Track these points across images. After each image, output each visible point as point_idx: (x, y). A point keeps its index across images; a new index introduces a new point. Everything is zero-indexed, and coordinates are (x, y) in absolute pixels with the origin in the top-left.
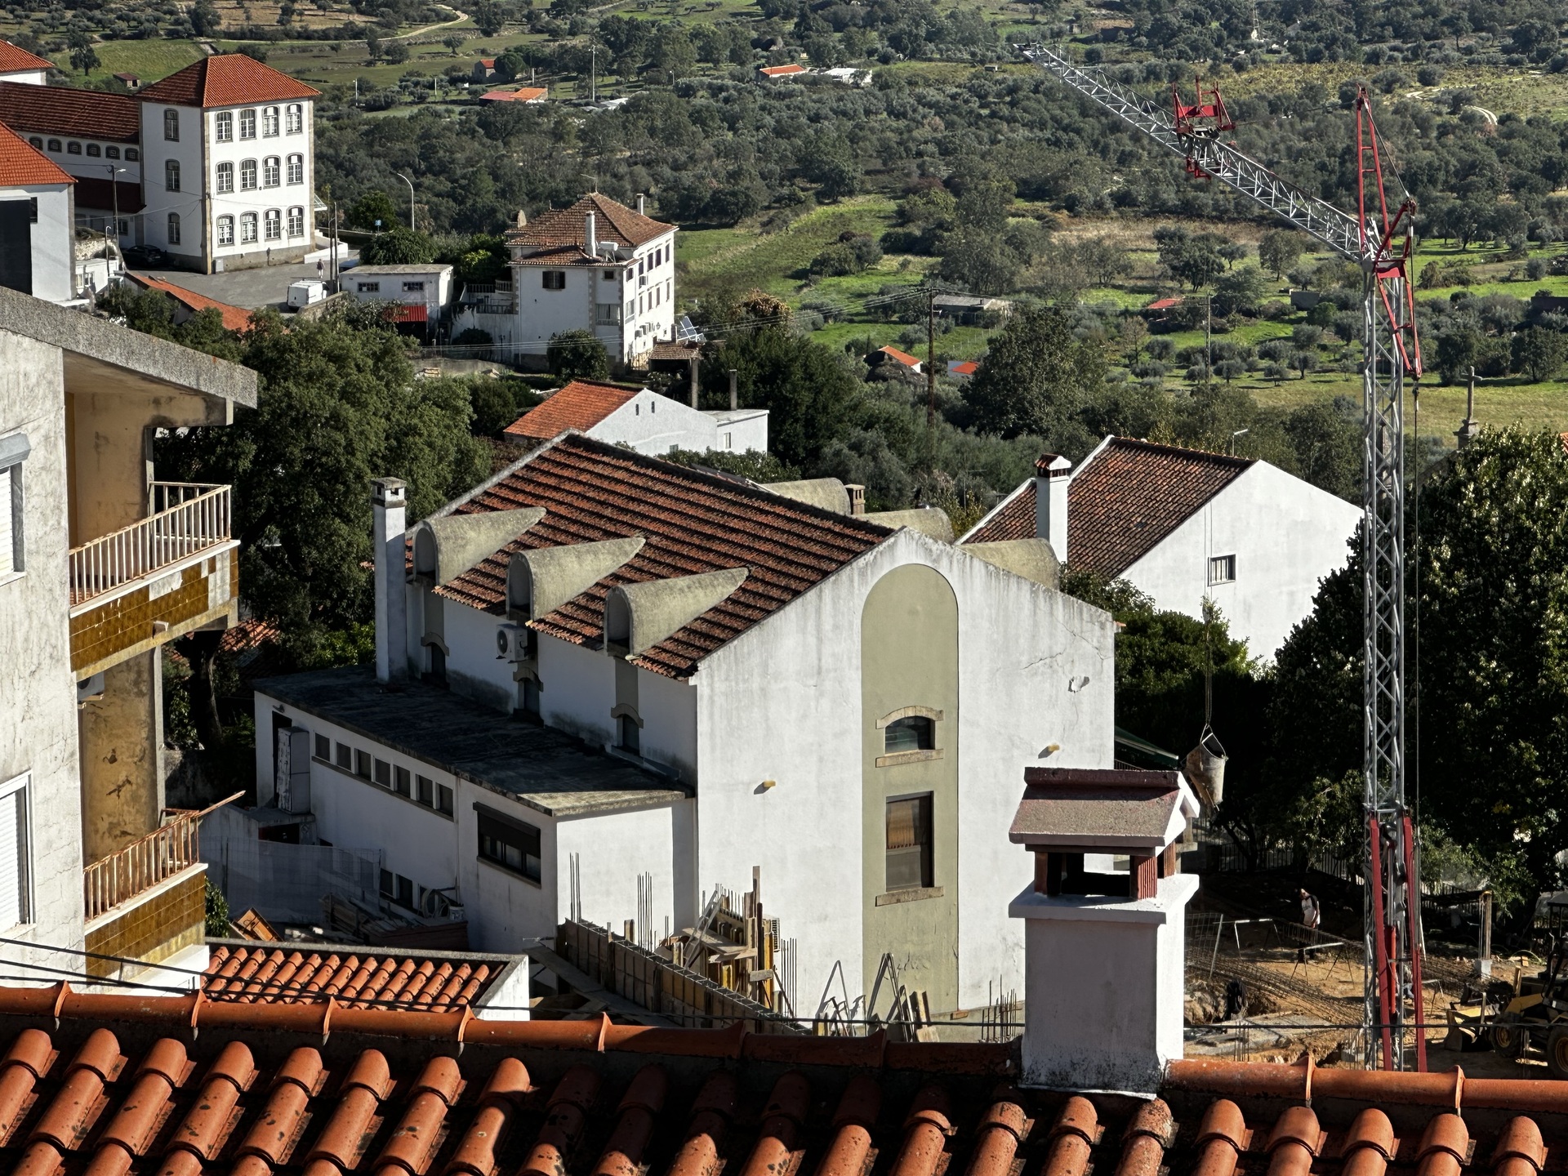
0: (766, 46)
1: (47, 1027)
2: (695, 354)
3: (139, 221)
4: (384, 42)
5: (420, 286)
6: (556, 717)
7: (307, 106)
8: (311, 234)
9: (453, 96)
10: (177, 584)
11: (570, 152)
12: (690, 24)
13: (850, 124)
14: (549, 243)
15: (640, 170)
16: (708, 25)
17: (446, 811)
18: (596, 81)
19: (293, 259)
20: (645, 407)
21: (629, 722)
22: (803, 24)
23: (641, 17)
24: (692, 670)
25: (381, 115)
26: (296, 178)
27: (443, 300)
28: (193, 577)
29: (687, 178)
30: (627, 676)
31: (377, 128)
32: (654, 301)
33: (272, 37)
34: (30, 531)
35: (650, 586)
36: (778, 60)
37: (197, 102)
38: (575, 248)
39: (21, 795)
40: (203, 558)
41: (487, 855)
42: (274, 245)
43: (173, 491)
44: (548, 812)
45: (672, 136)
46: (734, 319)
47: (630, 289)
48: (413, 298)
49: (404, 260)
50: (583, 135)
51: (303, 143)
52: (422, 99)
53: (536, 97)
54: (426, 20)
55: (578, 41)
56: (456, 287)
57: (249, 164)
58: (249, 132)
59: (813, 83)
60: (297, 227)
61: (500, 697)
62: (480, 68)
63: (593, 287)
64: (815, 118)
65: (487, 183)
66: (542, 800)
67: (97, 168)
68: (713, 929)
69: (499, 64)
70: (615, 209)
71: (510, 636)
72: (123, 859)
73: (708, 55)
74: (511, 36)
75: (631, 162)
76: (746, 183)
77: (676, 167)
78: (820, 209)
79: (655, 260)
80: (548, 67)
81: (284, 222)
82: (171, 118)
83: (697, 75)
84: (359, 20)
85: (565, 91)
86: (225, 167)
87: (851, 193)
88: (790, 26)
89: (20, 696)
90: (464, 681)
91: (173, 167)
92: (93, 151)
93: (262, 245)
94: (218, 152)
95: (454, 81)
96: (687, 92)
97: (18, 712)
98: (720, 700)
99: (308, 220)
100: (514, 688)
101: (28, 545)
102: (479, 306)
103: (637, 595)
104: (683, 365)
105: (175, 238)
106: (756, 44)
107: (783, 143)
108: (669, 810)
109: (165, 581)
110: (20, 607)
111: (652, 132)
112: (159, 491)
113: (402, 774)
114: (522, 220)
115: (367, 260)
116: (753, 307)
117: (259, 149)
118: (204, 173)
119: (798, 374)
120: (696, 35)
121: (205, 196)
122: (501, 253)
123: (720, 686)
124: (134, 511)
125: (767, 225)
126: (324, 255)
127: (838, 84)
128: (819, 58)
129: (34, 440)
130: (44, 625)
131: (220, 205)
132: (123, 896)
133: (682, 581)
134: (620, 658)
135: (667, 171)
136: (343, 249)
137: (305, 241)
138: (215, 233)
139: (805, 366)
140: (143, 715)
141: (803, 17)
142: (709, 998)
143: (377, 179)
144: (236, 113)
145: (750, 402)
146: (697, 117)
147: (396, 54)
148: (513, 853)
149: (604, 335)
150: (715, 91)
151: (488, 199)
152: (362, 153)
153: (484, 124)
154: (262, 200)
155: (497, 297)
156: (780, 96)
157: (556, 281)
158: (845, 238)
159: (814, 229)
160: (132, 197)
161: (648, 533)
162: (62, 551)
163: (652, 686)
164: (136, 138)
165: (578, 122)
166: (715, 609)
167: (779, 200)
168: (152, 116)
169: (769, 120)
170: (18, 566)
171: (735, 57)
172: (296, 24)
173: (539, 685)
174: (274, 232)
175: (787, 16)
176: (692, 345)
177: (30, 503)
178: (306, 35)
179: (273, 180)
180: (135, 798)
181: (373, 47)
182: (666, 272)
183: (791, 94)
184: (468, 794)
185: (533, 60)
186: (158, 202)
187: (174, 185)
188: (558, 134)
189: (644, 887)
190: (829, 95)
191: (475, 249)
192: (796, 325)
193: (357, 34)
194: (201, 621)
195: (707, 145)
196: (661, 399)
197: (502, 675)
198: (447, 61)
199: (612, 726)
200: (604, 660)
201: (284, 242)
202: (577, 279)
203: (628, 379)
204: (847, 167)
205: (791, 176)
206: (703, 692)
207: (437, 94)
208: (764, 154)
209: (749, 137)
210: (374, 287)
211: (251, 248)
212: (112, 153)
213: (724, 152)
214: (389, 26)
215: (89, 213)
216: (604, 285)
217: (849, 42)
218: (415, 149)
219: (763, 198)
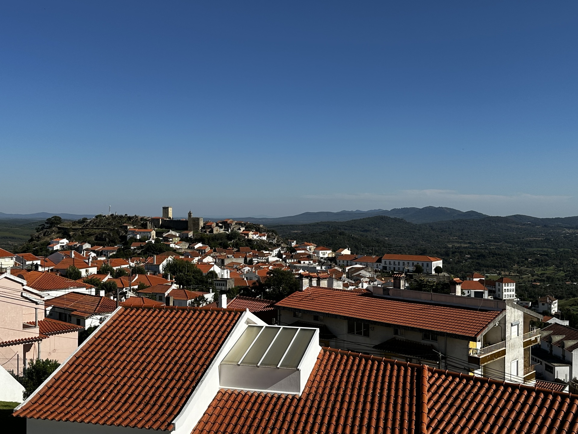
0: (566, 280)
1: (518, 389)
2: (560, 314)
3: (495, 295)
4: (521, 277)
5: (527, 304)
6: (555, 355)
7: (515, 284)
8: (515, 297)
9: (529, 283)
10: (534, 339)
11: (543, 290)
12: (557, 277)
13: (576, 289)
14: (543, 300)
15: (551, 293)
16: (559, 277)
17: (541, 364)
18: (545, 283)
19: (513, 300)
20: (554, 319)
21: (564, 356)
22: (570, 278)
23: (551, 276)
24: (572, 351)
25: (521, 285)
26: (513, 291)
27: (530, 306)
28: (536, 338)
29: (557, 294)
30: (564, 351)
31: (520, 286)
32: (555, 307)
33: (508, 276)
34: (519, 332)
35: (567, 341)
36: (567, 282)
37: (502, 282)
38: (546, 301)
39: (517, 361)
40: (537, 336)
41: (546, 369)
42: (510, 298)
43: (533, 328)
44: (554, 365)
45: (555, 289)
46: (565, 310)
47: (552, 306)
48: (527, 305)
49: (526, 301)
50: (544, 288)
51: (514, 287)
52: (525, 283)
53: (538, 284)
54: (526, 275)
55: (543, 278)
56: (531, 304)
57: (508, 289)
58: (508, 286)
59: (572, 284)
60: (513, 296)
61: (547, 352)
62: (532, 280)
63: (548, 306)
64: (572, 288)
65: (533, 293)
66: (553, 364)
67: (491, 289)
68: (574, 381)
69: (534, 280)
70: (551, 297)
71: (549, 345)
72: (527, 369)
73: (559, 280)
74: (535, 277)
75: (550, 292)
76: (564, 295)
77: (555, 293)
78: (573, 298)
79: (555, 303)
80: (540, 281)
81: (512, 296)
82: (499, 284)
83: (557, 283)
84: (518, 274)
85: (542, 283)
86: (505, 289)
87: (576, 297)
88: (569, 278)
89: (518, 350)
90: (542, 349)
91: (499, 289)
92: (490, 287)
93: (509, 298)
94: (504, 288)
95: (529, 282)
96: (556, 284)
97: (517, 352)
98: (575, 355)
99: (514, 296)
100: (549, 351)
101: (519, 333)
102: (535, 307)
103: (565, 342)
104: (559, 315)
105: (499, 297)
106: (565, 280)
107: (568, 291)
108: (569, 367)
109: (533, 338)
110: (518, 340)
111: (552, 289)
112: (531, 328)
113: (536, 359)
114: (539, 297)
115: (521, 300)
116: (567, 309)
117: (509, 288)
118: (503, 290)
119: (573, 317)
120: (557, 278)
121: (503, 292)
122: (537, 301)
123: (575, 353)
124: (528, 330)
125: (566, 300)
126: (516, 300)
127: (574, 284)
128: (572, 282)
129: (520, 322)
130: (520, 342)
131: (504, 293)
132: (527, 374)
133: (571, 341)
134: (563, 349)
135: (554, 293)
136: (518, 299)
137: (514, 298)
138: (504, 296)
139: (573, 316)
140: (529, 353)
141: (570, 277)
142: (574, 389)
143: (520, 292)
144: (506, 284)
145: (566, 320)
146: (558, 287)
147: (522, 278)
148: (549, 370)
149: (549, 311)
150: (560, 285)
151: (533, 295)
152: (518, 289)
153: (532, 286)
154: (509, 293)
155: (536, 306)
156: (568, 285)
157: (543, 304)
158: (576, 302)
159: (572, 301)
160: (494, 292)
161: (566, 335)
162: (523, 334)
163: (567, 353)
164: (495, 286)
165: (544, 287)
166: (575, 344)
167: (568, 297)
168: (497, 283)
169: (566, 288)
170: (518, 336)
171: (562, 281)
172: (511, 274)
173: (552, 351)
174: (510, 297)
175: (568, 277)
176: (560, 313)
177: (520, 329)
178: (512, 276)
179: (510, 291)
180: (527, 362)
181: (519, 278)
182: (556, 305)
183: (569, 285)
184: (544, 362)
185: (538, 280)
186: (497, 293)
187: (499, 291)
188: (541, 288)
189: (566, 375)
190: (574, 286)
191: (534, 300)
192: (572, 312)
193: (518, 276)
194: (537, 343)
195: (559, 290)
196: (556, 319)
197: (548, 349)
198: (528, 279)
199: (562, 356)
200: (561, 349)
201: (512, 298)
202: (546, 304)
203: (552, 316)
204: (576, 294)
205: (569, 294)
206: (573, 353)
207: (527, 283)
208: (566, 292)
209: (564, 290)
210: (522, 304)
211: (508, 298)
212: (492, 287)
213: (561, 291)
214: (521, 275)
215: (490, 293)
216: (549, 305)
217: (576, 280)
218: (524, 289)
219: (566, 297)
